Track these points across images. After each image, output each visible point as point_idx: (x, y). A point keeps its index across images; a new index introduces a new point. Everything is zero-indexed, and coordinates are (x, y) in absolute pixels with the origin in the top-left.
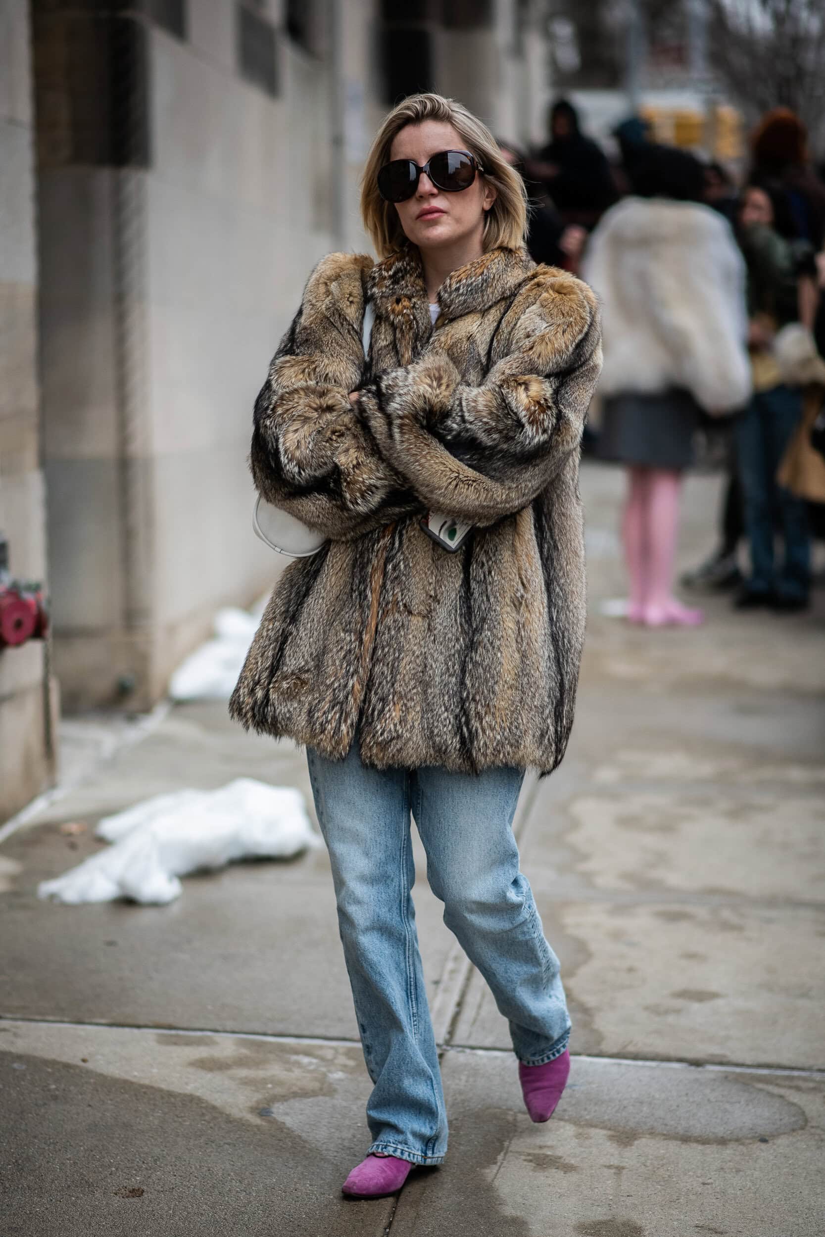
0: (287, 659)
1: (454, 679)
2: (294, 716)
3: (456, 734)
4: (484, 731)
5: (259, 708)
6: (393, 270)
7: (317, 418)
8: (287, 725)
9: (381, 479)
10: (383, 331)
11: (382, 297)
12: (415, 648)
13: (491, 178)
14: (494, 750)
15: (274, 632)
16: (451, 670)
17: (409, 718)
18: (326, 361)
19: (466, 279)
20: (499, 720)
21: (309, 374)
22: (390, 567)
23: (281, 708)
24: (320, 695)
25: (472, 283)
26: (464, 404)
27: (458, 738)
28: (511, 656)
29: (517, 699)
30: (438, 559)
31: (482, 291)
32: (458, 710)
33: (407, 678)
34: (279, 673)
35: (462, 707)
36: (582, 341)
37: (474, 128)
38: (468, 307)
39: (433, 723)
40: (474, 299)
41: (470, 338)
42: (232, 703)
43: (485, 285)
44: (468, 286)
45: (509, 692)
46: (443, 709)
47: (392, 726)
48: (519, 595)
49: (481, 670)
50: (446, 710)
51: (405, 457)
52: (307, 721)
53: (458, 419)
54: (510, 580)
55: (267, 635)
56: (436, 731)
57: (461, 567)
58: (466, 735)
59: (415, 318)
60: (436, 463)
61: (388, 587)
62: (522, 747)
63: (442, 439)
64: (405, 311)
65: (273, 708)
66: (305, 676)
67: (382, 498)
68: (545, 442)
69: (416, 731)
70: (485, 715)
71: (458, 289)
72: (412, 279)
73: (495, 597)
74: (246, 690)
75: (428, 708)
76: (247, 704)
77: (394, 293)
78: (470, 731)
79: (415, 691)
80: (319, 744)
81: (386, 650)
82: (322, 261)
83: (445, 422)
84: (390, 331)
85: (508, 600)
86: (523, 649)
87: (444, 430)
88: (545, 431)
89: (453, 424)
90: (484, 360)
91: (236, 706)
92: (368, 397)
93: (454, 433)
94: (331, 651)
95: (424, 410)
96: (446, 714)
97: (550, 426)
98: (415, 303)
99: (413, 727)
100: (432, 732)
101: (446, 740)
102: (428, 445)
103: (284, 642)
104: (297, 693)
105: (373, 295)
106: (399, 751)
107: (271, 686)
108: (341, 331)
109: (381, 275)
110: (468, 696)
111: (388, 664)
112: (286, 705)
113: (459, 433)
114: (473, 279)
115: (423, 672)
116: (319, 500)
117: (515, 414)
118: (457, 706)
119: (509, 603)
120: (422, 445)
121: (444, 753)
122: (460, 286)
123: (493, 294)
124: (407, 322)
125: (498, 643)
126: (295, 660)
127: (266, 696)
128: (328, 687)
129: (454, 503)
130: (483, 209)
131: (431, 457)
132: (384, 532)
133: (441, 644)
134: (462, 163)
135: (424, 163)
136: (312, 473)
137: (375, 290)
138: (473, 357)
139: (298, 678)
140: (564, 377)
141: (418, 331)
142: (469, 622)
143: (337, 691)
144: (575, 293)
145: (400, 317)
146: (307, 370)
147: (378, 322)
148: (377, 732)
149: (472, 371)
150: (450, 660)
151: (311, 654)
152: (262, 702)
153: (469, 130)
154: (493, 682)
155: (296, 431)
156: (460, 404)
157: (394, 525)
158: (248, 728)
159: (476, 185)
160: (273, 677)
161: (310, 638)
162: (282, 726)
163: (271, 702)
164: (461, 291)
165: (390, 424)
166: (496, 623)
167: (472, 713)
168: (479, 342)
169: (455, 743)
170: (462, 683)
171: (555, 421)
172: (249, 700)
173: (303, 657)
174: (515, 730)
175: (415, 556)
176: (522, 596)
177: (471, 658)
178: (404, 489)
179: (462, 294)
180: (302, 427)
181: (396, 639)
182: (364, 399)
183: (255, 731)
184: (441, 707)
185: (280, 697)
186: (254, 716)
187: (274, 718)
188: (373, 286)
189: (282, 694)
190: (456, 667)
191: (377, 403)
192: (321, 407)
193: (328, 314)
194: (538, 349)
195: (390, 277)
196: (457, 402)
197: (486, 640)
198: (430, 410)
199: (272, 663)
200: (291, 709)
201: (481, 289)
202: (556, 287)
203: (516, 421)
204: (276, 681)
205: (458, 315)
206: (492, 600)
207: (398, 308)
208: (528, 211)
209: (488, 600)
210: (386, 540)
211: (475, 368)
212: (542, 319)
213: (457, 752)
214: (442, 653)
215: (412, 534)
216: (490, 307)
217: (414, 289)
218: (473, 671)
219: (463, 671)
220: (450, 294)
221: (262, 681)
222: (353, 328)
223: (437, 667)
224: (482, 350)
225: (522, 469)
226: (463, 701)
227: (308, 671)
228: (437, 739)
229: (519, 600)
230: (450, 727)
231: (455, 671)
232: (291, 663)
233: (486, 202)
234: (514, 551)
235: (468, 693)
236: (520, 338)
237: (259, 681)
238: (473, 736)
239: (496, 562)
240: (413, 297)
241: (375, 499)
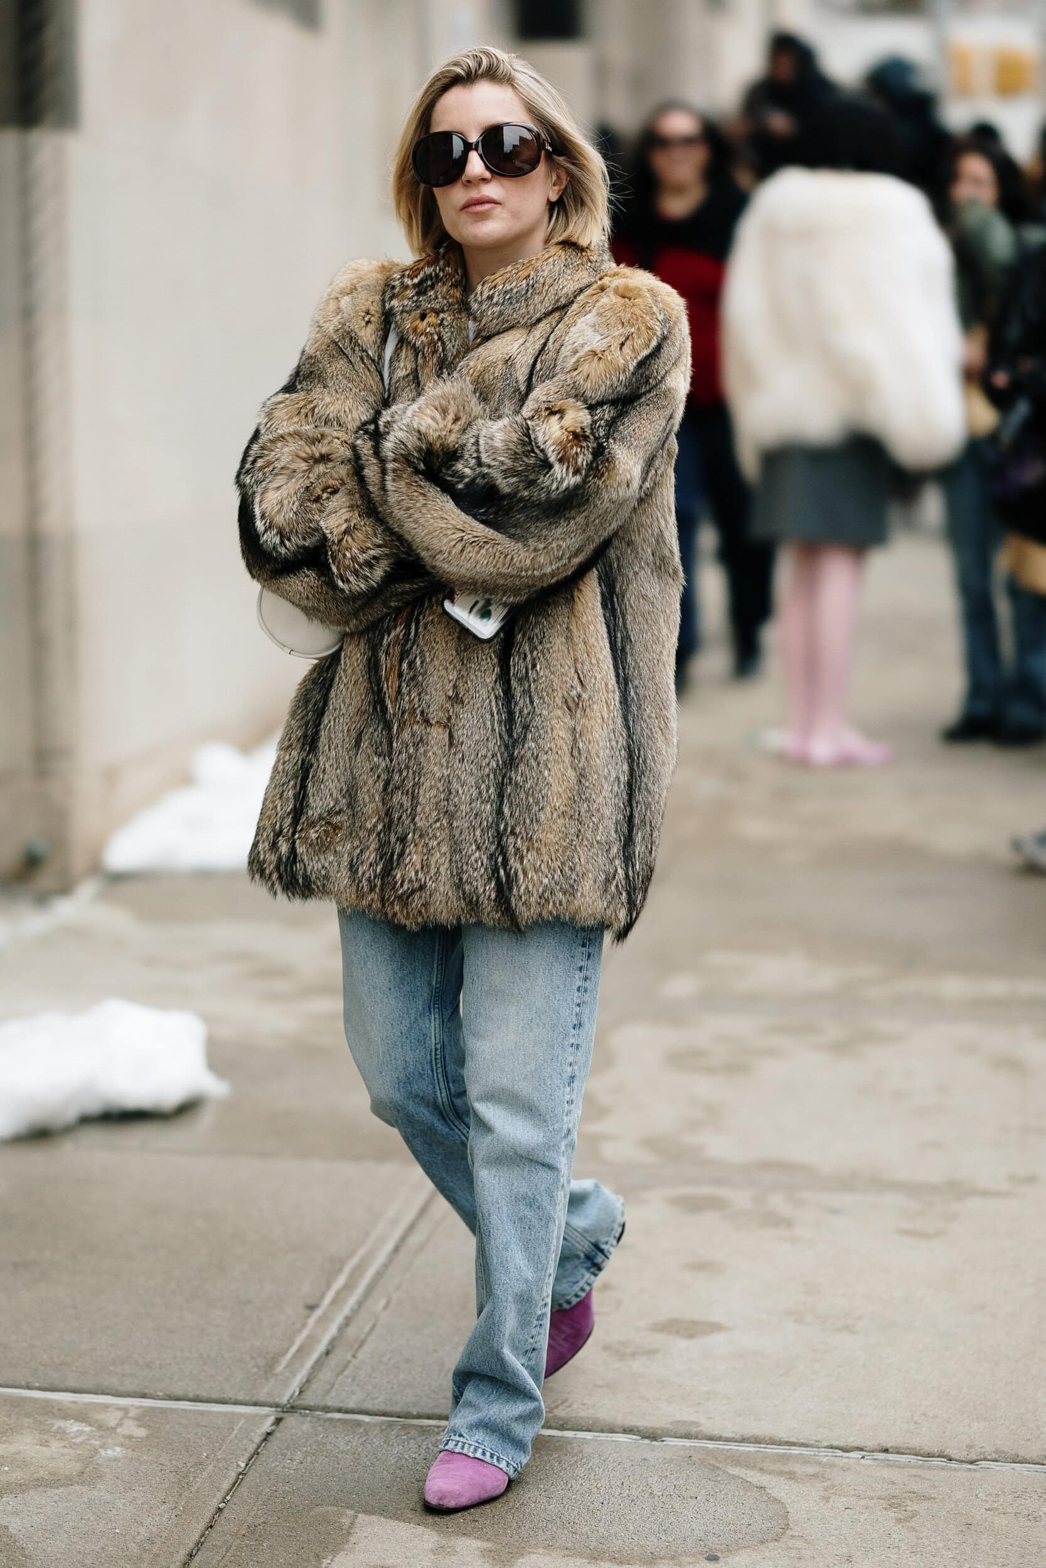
0: (311, 800)
1: (489, 806)
2: (331, 873)
3: (490, 879)
4: (525, 873)
5: (286, 866)
6: (419, 278)
7: (305, 471)
8: (324, 885)
9: (379, 546)
10: (403, 357)
11: (402, 312)
12: (436, 769)
13: (561, 159)
14: (540, 897)
15: (291, 765)
16: (485, 795)
17: (433, 861)
18: (328, 399)
19: (504, 284)
20: (546, 858)
21: (306, 416)
22: (405, 665)
23: (313, 864)
24: (361, 843)
25: (511, 289)
26: (481, 442)
27: (493, 885)
28: (563, 775)
29: (572, 831)
30: (465, 651)
31: (526, 300)
32: (493, 847)
33: (427, 809)
34: (303, 819)
35: (499, 844)
36: (647, 357)
37: (542, 93)
38: (507, 321)
39: (462, 866)
40: (514, 310)
41: (508, 361)
42: (251, 862)
43: (530, 291)
44: (506, 292)
45: (561, 821)
46: (474, 847)
47: (413, 874)
48: (574, 693)
49: (523, 795)
50: (478, 848)
51: (399, 513)
52: (350, 877)
53: (473, 462)
54: (562, 674)
55: (284, 769)
56: (465, 877)
57: (496, 660)
58: (504, 879)
59: (440, 338)
60: (434, 518)
61: (404, 690)
62: (579, 894)
63: (447, 488)
64: (428, 330)
65: (302, 865)
66: (336, 820)
67: (385, 571)
68: (577, 487)
69: (443, 878)
70: (527, 852)
71: (490, 298)
72: (445, 289)
73: (541, 698)
74: (266, 844)
75: (456, 848)
76: (270, 863)
77: (418, 307)
78: (508, 875)
79: (438, 824)
80: (370, 905)
81: (405, 774)
82: (343, 269)
83: (454, 465)
84: (411, 356)
85: (559, 701)
86: (581, 765)
87: (453, 476)
88: (577, 472)
89: (465, 468)
90: (523, 388)
91: (256, 865)
92: (364, 440)
93: (467, 480)
94: (365, 783)
95: (420, 450)
96: (477, 855)
97: (585, 463)
98: (443, 319)
99: (438, 872)
100: (461, 879)
101: (477, 888)
102: (424, 495)
103: (305, 778)
104: (330, 842)
105: (391, 309)
106: (426, 905)
107: (297, 836)
108: (352, 359)
109: (402, 283)
110: (505, 829)
111: (408, 792)
112: (319, 859)
113: (473, 480)
114: (514, 284)
115: (448, 800)
116: (308, 576)
117: (542, 451)
118: (493, 843)
119: (560, 704)
120: (416, 494)
121: (476, 905)
122: (493, 294)
123: (541, 304)
124: (429, 344)
125: (545, 757)
126: (321, 800)
127: (293, 850)
128: (370, 832)
129: (463, 571)
130: (548, 200)
131: (428, 510)
132: (395, 620)
133: (472, 762)
134: (522, 139)
135: (474, 138)
136: (301, 542)
137: (395, 302)
138: (509, 385)
139: (329, 823)
140: (624, 405)
141: (445, 355)
142: (510, 732)
143: (382, 835)
144: (640, 296)
145: (423, 338)
146: (303, 411)
147: (399, 345)
148: (396, 883)
149: (507, 402)
150: (483, 782)
151: (341, 790)
152: (289, 858)
153: (537, 98)
154: (537, 808)
155: (278, 488)
156: (477, 443)
157: (409, 610)
158: (275, 894)
159: (542, 168)
160: (297, 824)
161: (336, 769)
162: (318, 887)
163: (299, 858)
164: (495, 300)
165: (384, 472)
166: (542, 732)
167: (511, 849)
168: (518, 366)
169: (489, 891)
170: (499, 812)
171: (590, 457)
172: (272, 858)
173: (331, 795)
174: (569, 873)
175: (433, 648)
176: (579, 696)
177: (510, 779)
178: (411, 558)
179: (497, 304)
180: (286, 483)
181: (415, 759)
182: (359, 442)
183: (285, 896)
184: (471, 844)
185: (310, 850)
186: (280, 878)
187: (306, 877)
188: (391, 298)
189: (310, 845)
190: (492, 790)
191: (372, 446)
192: (312, 457)
193: (335, 337)
194: (585, 368)
195: (415, 286)
196: (472, 440)
197: (529, 754)
198: (428, 449)
199: (295, 806)
200: (327, 865)
201: (525, 296)
202: (621, 290)
203: (541, 461)
204: (302, 830)
205: (494, 331)
206: (536, 701)
207: (422, 325)
208: (610, 202)
209: (532, 702)
210: (399, 630)
211: (511, 398)
212: (596, 331)
213: (493, 903)
214: (472, 774)
215: (431, 618)
216: (539, 320)
217: (445, 301)
218: (512, 795)
219: (501, 795)
220: (481, 303)
221: (285, 830)
222: (368, 355)
223: (465, 794)
224: (521, 375)
225: (550, 524)
226: (499, 836)
227: (339, 813)
228: (467, 887)
229: (574, 701)
230: (482, 870)
231: (490, 797)
232: (317, 805)
233: (553, 191)
234: (569, 638)
235: (506, 825)
236: (566, 357)
237: (281, 831)
238: (511, 880)
239: (542, 652)
240: (443, 311)
241: (379, 573)
